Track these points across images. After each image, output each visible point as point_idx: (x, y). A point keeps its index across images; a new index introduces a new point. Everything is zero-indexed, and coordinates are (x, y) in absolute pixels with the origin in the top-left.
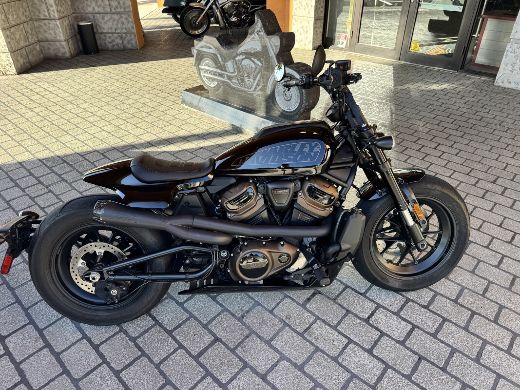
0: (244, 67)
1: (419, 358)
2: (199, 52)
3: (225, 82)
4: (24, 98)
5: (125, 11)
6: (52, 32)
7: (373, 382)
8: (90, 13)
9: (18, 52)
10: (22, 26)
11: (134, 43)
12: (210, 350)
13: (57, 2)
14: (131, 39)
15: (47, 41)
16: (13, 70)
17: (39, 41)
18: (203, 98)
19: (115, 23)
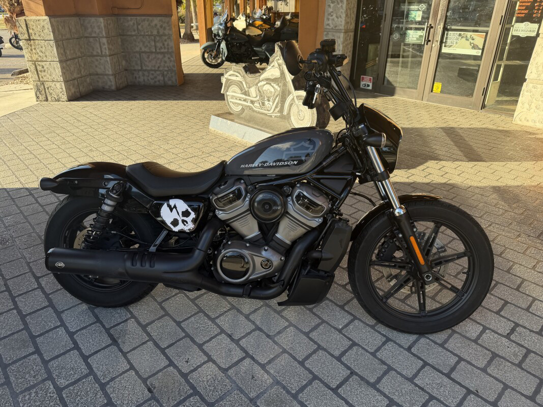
0: (265, 92)
2: (227, 80)
5: (168, 51)
6: (102, 67)
8: (137, 52)
9: (71, 82)
10: (77, 60)
11: (174, 80)
13: (109, 42)
15: (97, 74)
16: (65, 97)
17: (90, 75)
18: (229, 122)
19: (158, 62)
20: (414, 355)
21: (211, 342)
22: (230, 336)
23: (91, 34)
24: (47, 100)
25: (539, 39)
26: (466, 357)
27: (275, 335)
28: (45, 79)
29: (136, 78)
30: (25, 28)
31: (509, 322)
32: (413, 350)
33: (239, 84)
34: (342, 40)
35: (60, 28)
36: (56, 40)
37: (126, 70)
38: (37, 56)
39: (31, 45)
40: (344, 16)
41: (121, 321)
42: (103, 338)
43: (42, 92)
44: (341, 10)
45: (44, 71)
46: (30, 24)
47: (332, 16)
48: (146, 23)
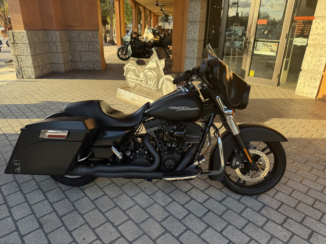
0: (148, 75)
1: (209, 211)
2: (127, 68)
3: (139, 83)
4: (36, 89)
5: (96, 51)
6: (57, 59)
7: (181, 218)
8: (78, 51)
9: (38, 67)
10: (42, 55)
11: (99, 67)
12: (100, 198)
13: (62, 45)
14: (98, 65)
15: (54, 63)
16: (34, 76)
17: (50, 63)
18: (128, 92)
19: (91, 56)
20: (224, 236)
21: (100, 227)
22: (112, 224)
23: (51, 41)
24: (23, 78)
25: (307, 47)
26: (255, 238)
27: (140, 224)
28: (22, 66)
29: (77, 65)
30: (12, 37)
31: (283, 216)
32: (223, 233)
33: (134, 71)
34: (197, 46)
35: (33, 37)
36: (30, 44)
37: (71, 61)
38: (18, 53)
39: (15, 47)
40: (198, 32)
41: (47, 213)
42: (34, 224)
43: (20, 73)
44: (196, 29)
45: (22, 61)
46: (15, 34)
47: (191, 32)
48: (84, 35)
